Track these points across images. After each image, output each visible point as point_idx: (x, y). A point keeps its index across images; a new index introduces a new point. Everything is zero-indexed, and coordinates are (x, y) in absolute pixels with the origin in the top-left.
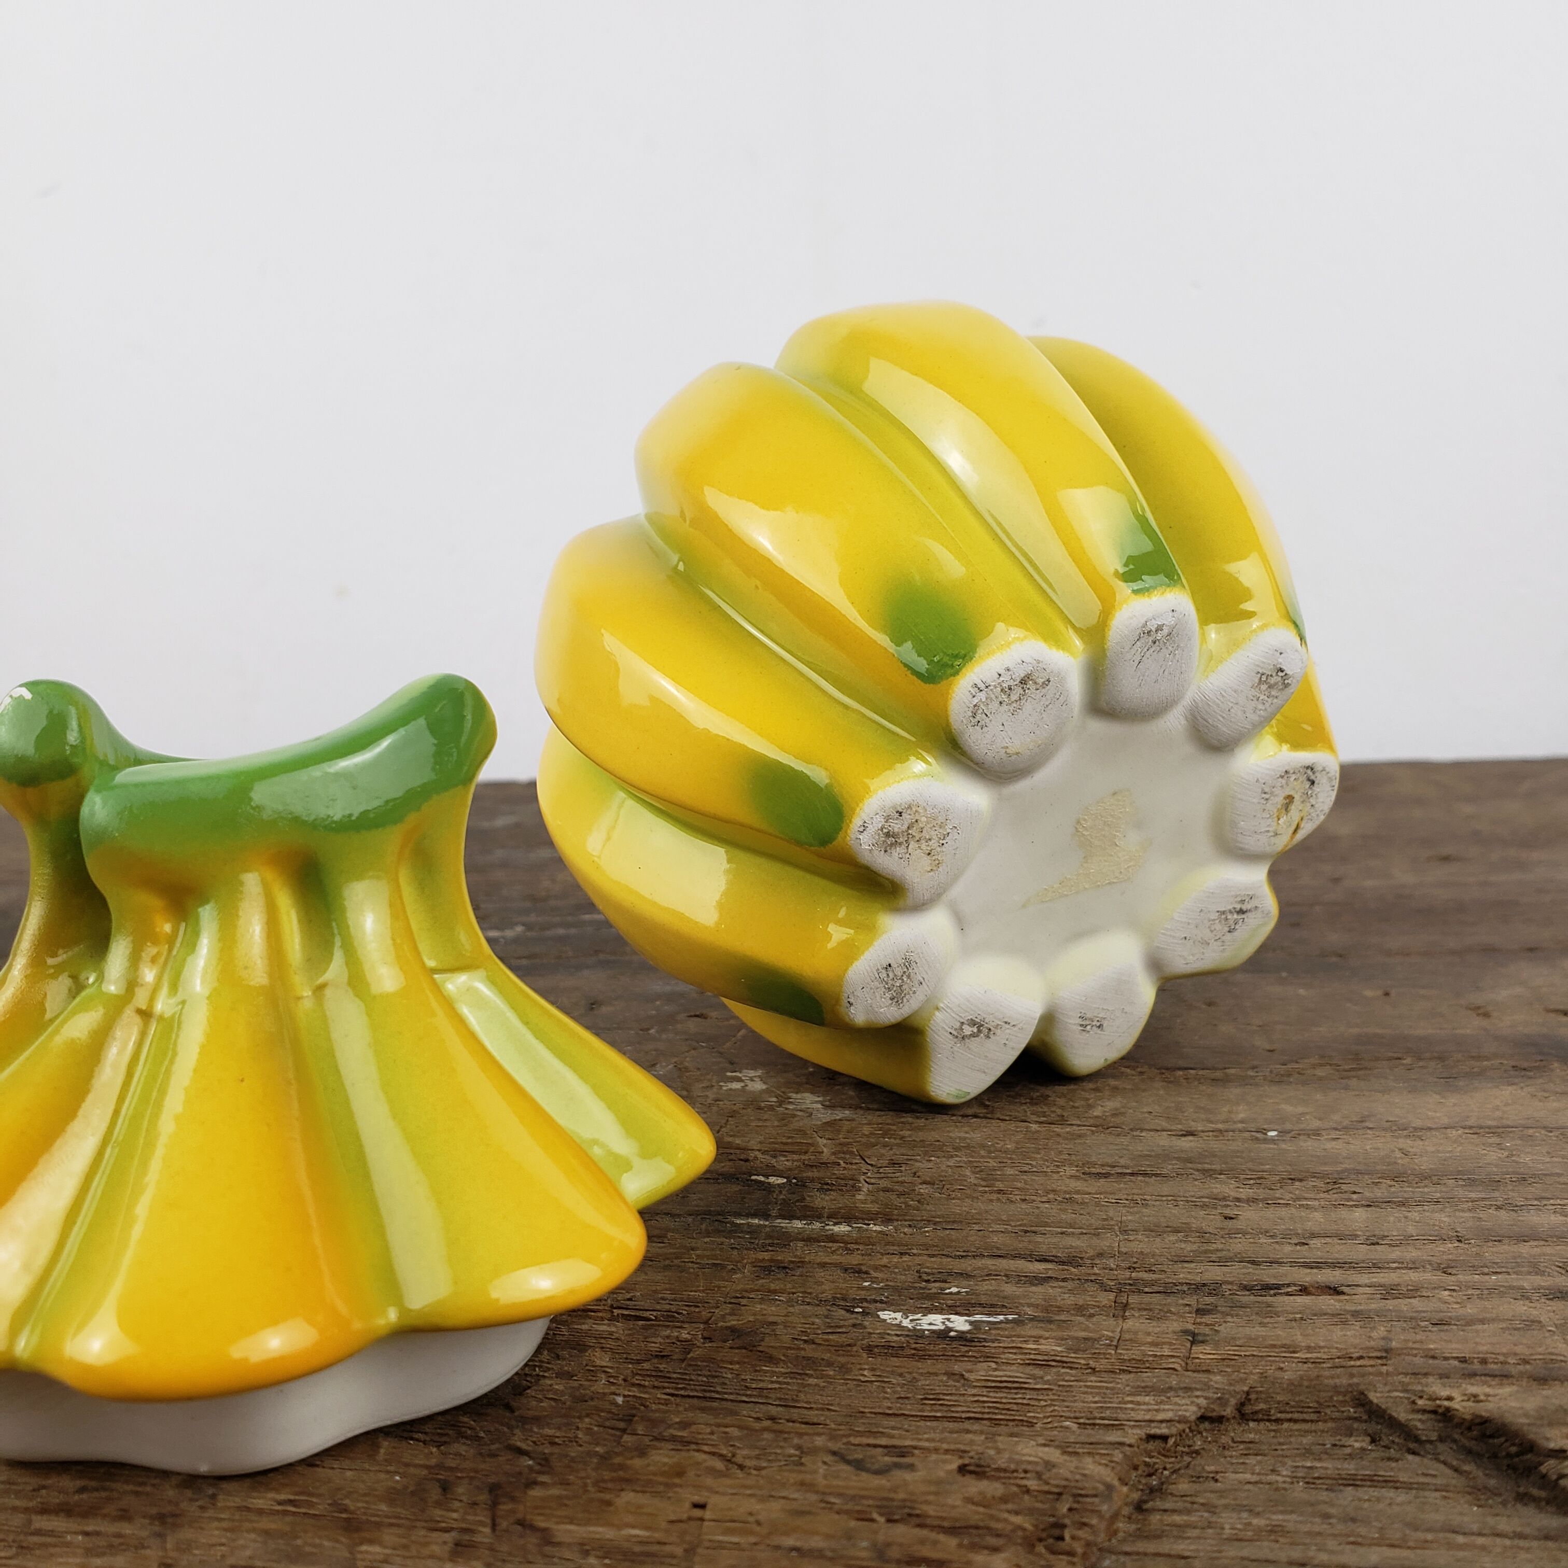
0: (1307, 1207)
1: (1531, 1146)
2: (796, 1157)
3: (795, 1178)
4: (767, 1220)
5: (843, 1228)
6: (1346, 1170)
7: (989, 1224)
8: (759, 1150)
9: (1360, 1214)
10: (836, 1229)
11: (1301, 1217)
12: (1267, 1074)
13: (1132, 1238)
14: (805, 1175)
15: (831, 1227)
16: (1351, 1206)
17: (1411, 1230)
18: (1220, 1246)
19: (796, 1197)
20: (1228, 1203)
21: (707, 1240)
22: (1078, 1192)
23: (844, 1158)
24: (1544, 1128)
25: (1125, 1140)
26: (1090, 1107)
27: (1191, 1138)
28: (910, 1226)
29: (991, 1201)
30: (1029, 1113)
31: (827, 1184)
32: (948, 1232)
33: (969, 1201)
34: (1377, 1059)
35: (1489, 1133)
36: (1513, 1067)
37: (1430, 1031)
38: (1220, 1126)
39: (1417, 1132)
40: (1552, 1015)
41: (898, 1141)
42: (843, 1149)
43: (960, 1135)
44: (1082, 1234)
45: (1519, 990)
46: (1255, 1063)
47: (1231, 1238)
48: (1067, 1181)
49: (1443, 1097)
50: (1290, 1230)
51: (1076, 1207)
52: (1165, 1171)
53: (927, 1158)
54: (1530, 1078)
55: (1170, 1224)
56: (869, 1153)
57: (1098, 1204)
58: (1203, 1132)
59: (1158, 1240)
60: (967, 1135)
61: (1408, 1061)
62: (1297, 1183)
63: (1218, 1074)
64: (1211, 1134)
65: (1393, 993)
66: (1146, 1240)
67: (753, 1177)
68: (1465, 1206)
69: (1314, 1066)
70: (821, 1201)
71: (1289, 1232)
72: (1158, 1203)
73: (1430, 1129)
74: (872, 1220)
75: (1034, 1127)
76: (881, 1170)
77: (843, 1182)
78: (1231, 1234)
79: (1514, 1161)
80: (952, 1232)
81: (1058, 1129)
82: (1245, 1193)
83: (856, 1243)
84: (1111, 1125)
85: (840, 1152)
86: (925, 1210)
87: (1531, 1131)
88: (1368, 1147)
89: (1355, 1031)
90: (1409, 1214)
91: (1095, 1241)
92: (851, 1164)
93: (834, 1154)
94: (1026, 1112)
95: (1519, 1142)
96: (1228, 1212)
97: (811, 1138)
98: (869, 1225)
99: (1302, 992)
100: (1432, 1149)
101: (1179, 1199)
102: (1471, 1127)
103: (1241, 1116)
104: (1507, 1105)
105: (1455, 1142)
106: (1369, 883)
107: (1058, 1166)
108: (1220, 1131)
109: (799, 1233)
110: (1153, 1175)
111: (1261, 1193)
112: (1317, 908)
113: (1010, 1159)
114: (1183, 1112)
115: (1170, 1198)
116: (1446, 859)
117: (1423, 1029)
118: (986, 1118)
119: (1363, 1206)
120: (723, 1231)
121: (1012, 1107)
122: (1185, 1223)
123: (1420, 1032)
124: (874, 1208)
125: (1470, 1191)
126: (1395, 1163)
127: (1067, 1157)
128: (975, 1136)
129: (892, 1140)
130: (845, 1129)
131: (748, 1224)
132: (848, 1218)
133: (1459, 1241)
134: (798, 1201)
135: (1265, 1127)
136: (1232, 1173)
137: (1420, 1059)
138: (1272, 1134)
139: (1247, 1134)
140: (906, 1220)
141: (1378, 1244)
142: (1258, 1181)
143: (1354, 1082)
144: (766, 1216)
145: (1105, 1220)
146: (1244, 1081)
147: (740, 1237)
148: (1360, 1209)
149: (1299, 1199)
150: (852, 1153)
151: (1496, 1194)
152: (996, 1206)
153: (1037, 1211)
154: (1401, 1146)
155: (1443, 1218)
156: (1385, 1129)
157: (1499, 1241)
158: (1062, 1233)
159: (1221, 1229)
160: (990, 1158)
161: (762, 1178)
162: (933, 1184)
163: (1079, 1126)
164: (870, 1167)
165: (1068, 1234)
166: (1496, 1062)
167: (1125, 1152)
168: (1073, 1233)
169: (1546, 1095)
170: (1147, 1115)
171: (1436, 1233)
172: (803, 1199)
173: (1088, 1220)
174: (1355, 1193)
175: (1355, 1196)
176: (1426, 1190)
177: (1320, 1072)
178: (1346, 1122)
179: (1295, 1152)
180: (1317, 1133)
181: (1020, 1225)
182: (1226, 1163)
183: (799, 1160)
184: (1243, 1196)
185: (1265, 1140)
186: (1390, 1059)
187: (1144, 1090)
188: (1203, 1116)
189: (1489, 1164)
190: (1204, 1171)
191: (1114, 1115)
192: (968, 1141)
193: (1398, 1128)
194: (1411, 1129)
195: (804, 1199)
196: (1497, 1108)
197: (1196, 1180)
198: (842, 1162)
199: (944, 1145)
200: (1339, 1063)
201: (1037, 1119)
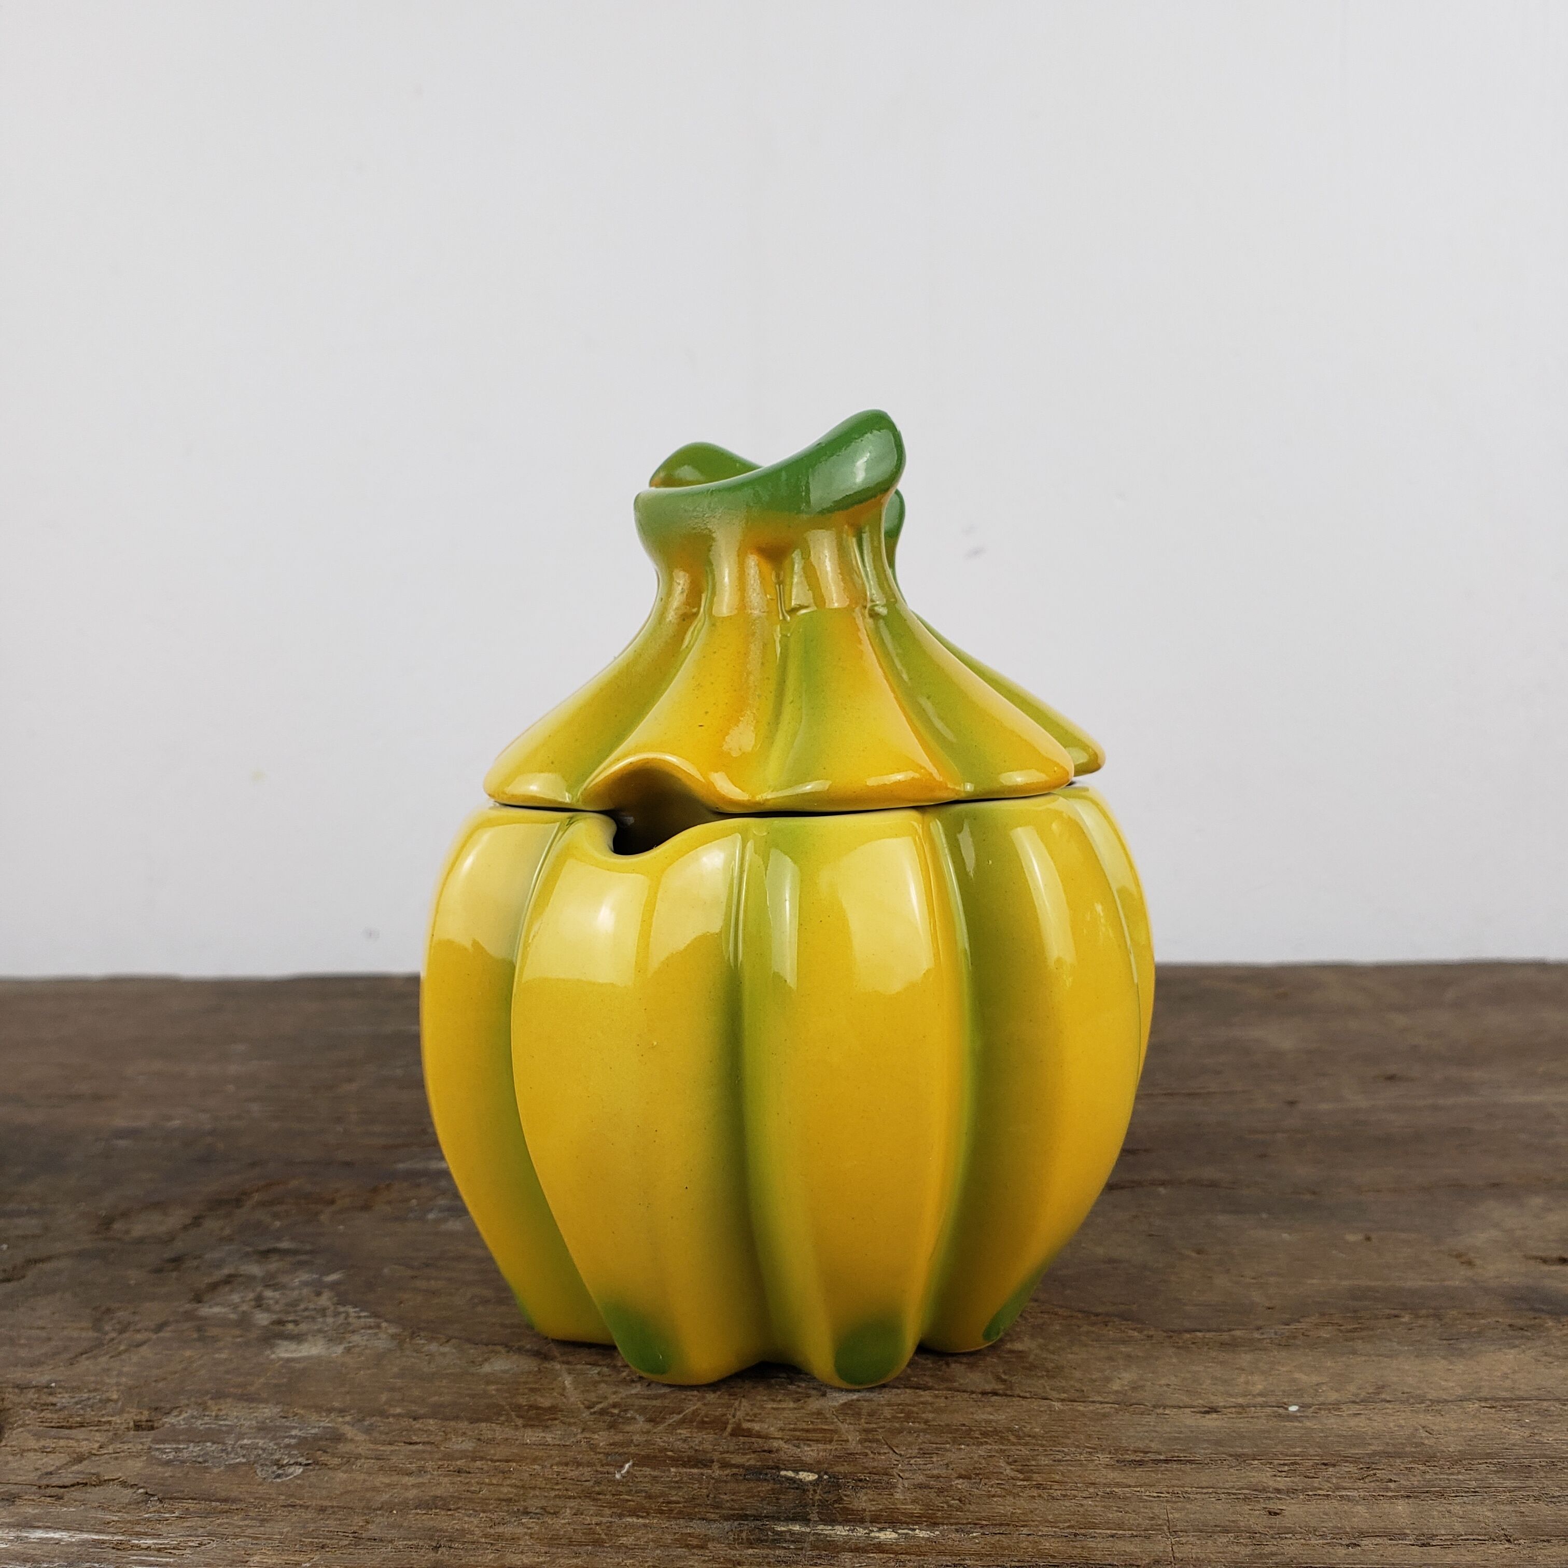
0: (1349, 1499)
1: (1550, 1422)
2: (821, 1446)
3: (826, 1473)
4: (808, 1526)
5: (888, 1536)
6: (1374, 1454)
7: (1037, 1526)
8: (782, 1439)
9: (1401, 1507)
10: (882, 1536)
11: (1345, 1512)
12: (1273, 1336)
13: (1184, 1540)
14: (836, 1469)
15: (877, 1534)
16: (1391, 1497)
17: (1459, 1528)
18: (1274, 1549)
19: (832, 1497)
20: (1269, 1495)
21: (750, 1551)
22: (1118, 1485)
23: (871, 1447)
24: (1558, 1400)
25: (1151, 1419)
26: (1108, 1380)
27: (1214, 1416)
28: (957, 1531)
29: (1033, 1497)
30: (1048, 1388)
31: (861, 1480)
32: (997, 1537)
33: (1010, 1499)
34: (1376, 1318)
35: (1505, 1407)
36: (1510, 1326)
37: (1421, 1283)
38: (1240, 1400)
39: (1436, 1405)
40: (1532, 1262)
41: (923, 1426)
42: (868, 1436)
43: (984, 1417)
44: (1133, 1536)
45: (1494, 1233)
46: (1260, 1323)
47: (1282, 1539)
48: (1104, 1471)
49: (1451, 1363)
50: (1338, 1528)
51: (1121, 1504)
52: (1198, 1457)
53: (956, 1447)
54: (1528, 1339)
55: (1218, 1523)
56: (895, 1442)
57: (1140, 1499)
58: (1225, 1407)
59: (1210, 1542)
60: (991, 1417)
61: (1406, 1319)
62: (1331, 1469)
63: (1225, 1337)
64: (1234, 1410)
65: (1374, 1236)
66: (1198, 1542)
67: (783, 1473)
68: (1503, 1497)
69: (1317, 1326)
70: (863, 1501)
71: (1338, 1531)
72: (1198, 1496)
73: (1446, 1401)
74: (917, 1524)
75: (1057, 1405)
76: (912, 1461)
77: (877, 1477)
78: (1281, 1533)
79: (1538, 1442)
80: (1002, 1537)
81: (1081, 1407)
82: (1283, 1482)
83: (907, 1553)
84: (1134, 1401)
85: (866, 1440)
86: (969, 1511)
87: (1545, 1404)
88: (1391, 1425)
89: (1346, 1283)
90: (1452, 1508)
91: (1148, 1545)
92: (879, 1454)
93: (860, 1442)
94: (1044, 1387)
95: (1537, 1418)
96: (1272, 1506)
97: (832, 1423)
98: (914, 1530)
99: (1285, 1236)
100: (1454, 1426)
101: (1219, 1491)
102: (1486, 1400)
103: (1260, 1387)
104: (1514, 1372)
105: (1474, 1416)
106: (1324, 1106)
107: (1090, 1453)
108: (1241, 1406)
109: (845, 1542)
110: (1188, 1461)
111: (1297, 1481)
112: (1279, 1136)
113: (1042, 1446)
114: (1201, 1384)
115: (1210, 1490)
116: (1391, 1078)
117: (1414, 1281)
118: (1006, 1395)
119: (1402, 1496)
120: (766, 1541)
121: (1029, 1381)
122: (1233, 1521)
123: (1409, 1284)
124: (917, 1509)
125: (1504, 1479)
126: (1423, 1444)
127: (1096, 1442)
128: (1000, 1418)
129: (917, 1425)
130: (864, 1411)
131: (790, 1531)
132: (893, 1522)
133: (1509, 1541)
134: (835, 1502)
135: (1285, 1400)
136: (1263, 1457)
137: (1417, 1317)
138: (1293, 1408)
139: (1268, 1410)
140: (951, 1524)
141: (1428, 1544)
142: (1292, 1467)
143: (1359, 1345)
144: (806, 1520)
145: (1152, 1519)
146: (1252, 1345)
147: (785, 1548)
148: (1400, 1502)
149: (1338, 1488)
150: (878, 1441)
151: (1531, 1482)
152: (1039, 1504)
153: (1081, 1509)
154: (1423, 1423)
155: (1484, 1512)
156: (1402, 1402)
157: (1548, 1541)
158: (1112, 1536)
159: (1270, 1527)
160: (1020, 1444)
161: (790, 1474)
162: (970, 1479)
163: (1101, 1403)
164: (898, 1458)
165: (1120, 1537)
166: (1491, 1320)
167: (1154, 1434)
168: (1124, 1535)
169: (1550, 1360)
170: (1165, 1388)
171: (1483, 1531)
172: (840, 1500)
173: (1135, 1519)
174: (1391, 1481)
175: (1392, 1485)
176: (1460, 1477)
177: (1325, 1333)
178: (1363, 1394)
179: (1322, 1431)
180: (1336, 1406)
181: (1069, 1527)
182: (1257, 1446)
183: (825, 1450)
184: (1281, 1487)
185: (1288, 1416)
186: (1389, 1317)
187: (1157, 1358)
188: (1221, 1388)
189: (1514, 1445)
190: (1237, 1456)
191: (1134, 1389)
192: (994, 1424)
193: (1413, 1400)
194: (1428, 1403)
195: (842, 1499)
196: (1505, 1376)
197: (1232, 1467)
198: (869, 1452)
199: (971, 1430)
200: (1340, 1322)
201: (1058, 1396)
